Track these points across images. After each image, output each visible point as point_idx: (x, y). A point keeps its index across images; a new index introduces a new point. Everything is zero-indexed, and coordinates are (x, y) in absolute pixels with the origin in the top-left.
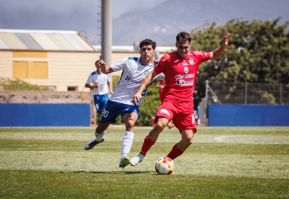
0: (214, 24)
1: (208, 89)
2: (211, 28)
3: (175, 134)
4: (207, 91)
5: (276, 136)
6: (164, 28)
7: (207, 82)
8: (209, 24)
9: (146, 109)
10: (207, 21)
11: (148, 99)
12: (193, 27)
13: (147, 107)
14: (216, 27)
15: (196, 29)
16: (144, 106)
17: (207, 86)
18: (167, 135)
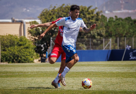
0: (55, 7)
1: (52, 42)
2: (53, 9)
3: (34, 67)
4: (51, 43)
5: (87, 67)
6: (28, 9)
7: (51, 38)
8: (52, 7)
9: (18, 53)
10: (51, 5)
11: (20, 48)
12: (44, 9)
13: (19, 52)
14: (56, 9)
15: (45, 10)
16: (17, 52)
17: (51, 41)
18: (29, 67)
